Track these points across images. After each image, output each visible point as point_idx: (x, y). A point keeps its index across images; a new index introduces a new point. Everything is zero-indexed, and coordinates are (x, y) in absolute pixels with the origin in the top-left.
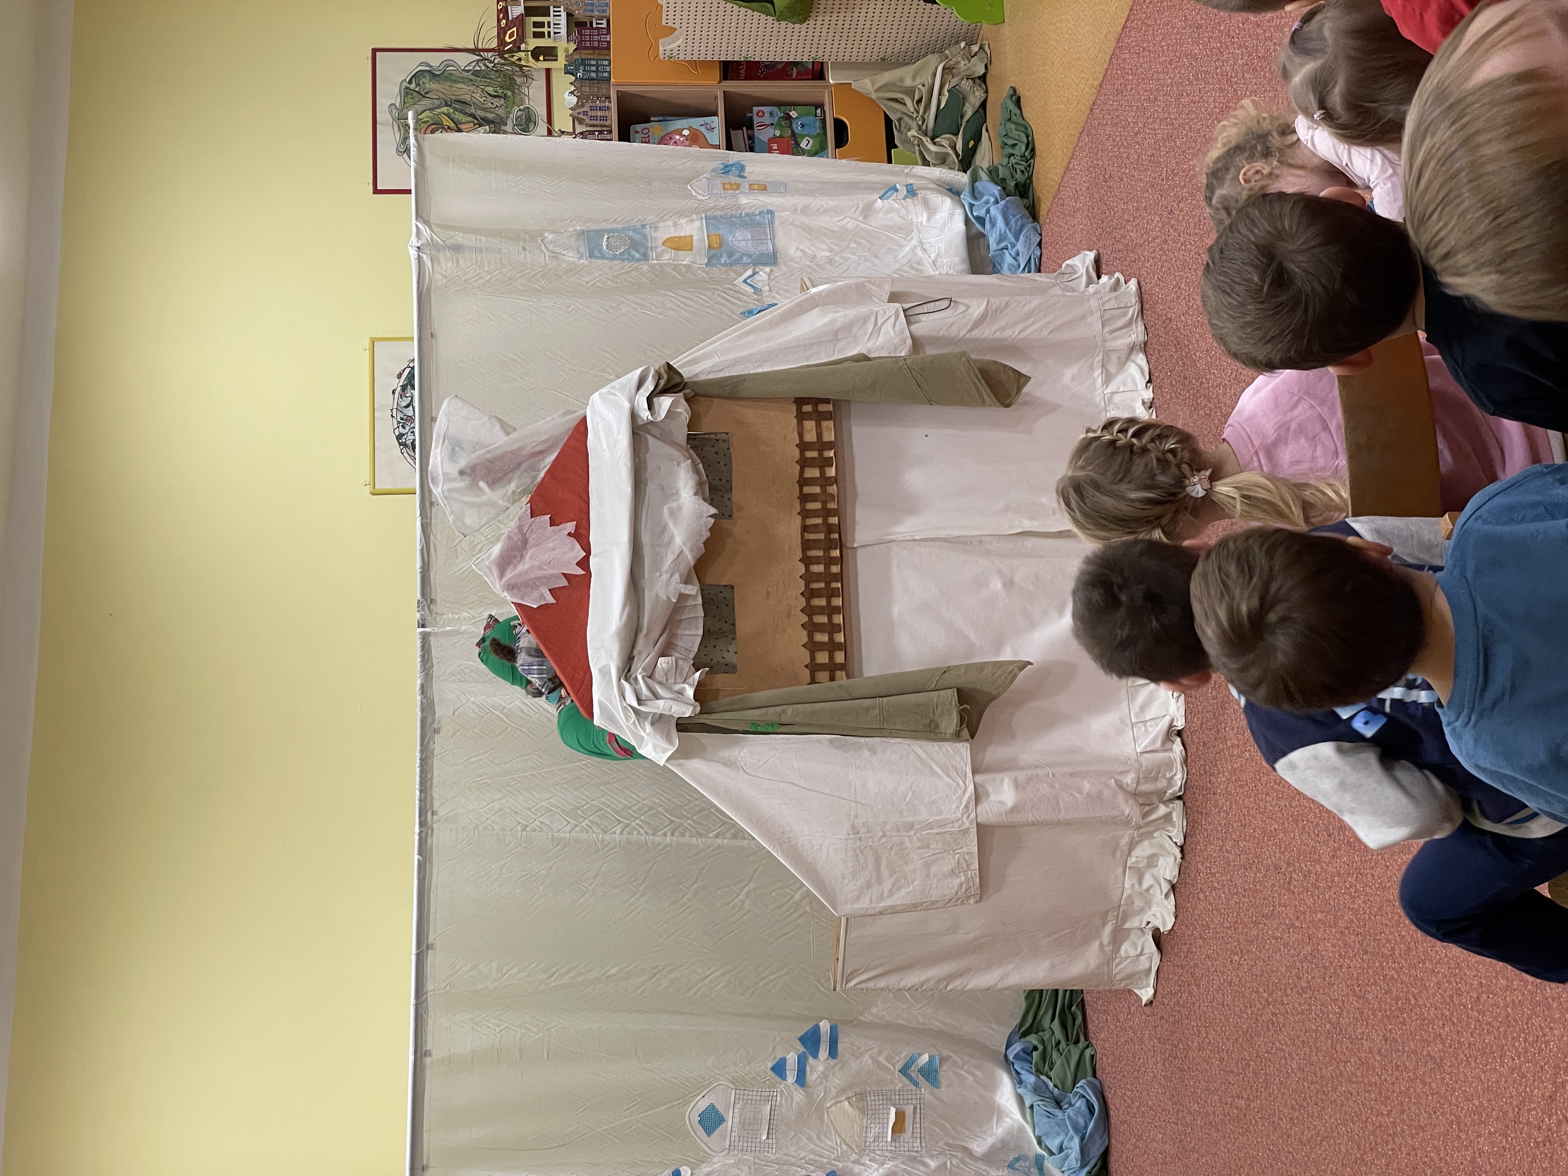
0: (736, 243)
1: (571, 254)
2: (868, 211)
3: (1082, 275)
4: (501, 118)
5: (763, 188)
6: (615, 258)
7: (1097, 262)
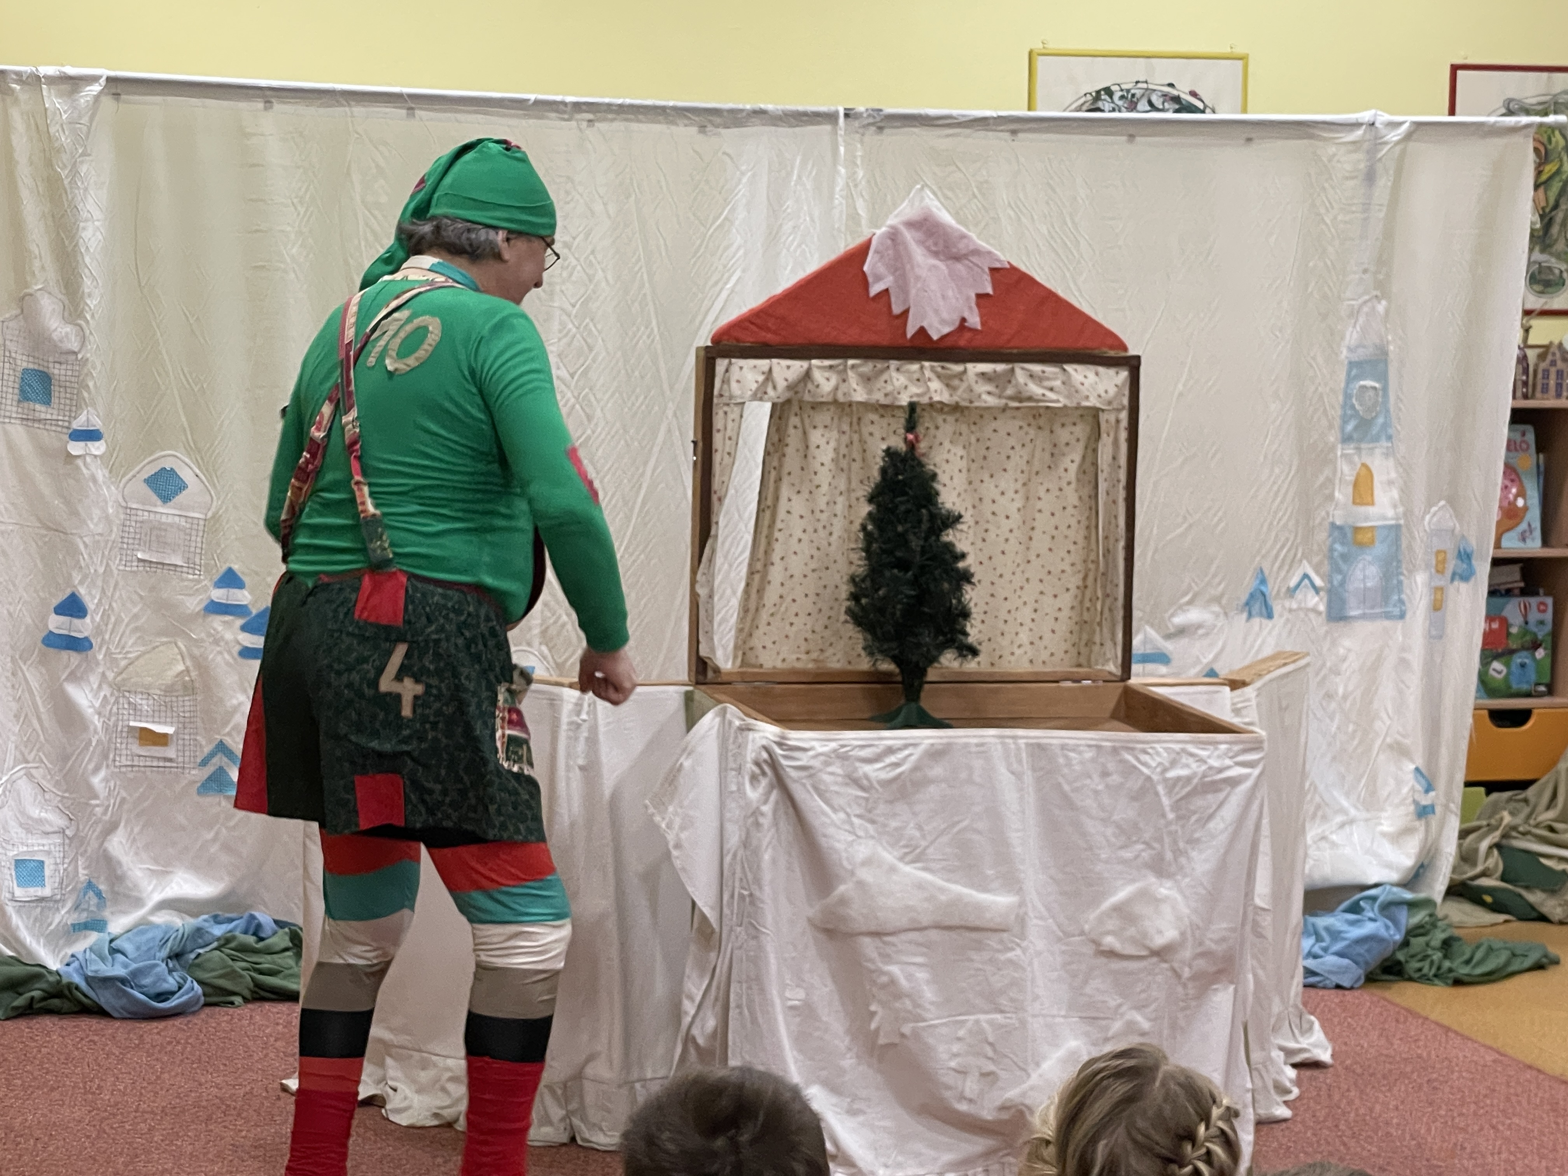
0: (1360, 565)
1: (1355, 335)
2: (1400, 751)
3: (1297, 1042)
4: (1550, 246)
5: (1437, 606)
6: (1347, 396)
7: (1316, 1065)
